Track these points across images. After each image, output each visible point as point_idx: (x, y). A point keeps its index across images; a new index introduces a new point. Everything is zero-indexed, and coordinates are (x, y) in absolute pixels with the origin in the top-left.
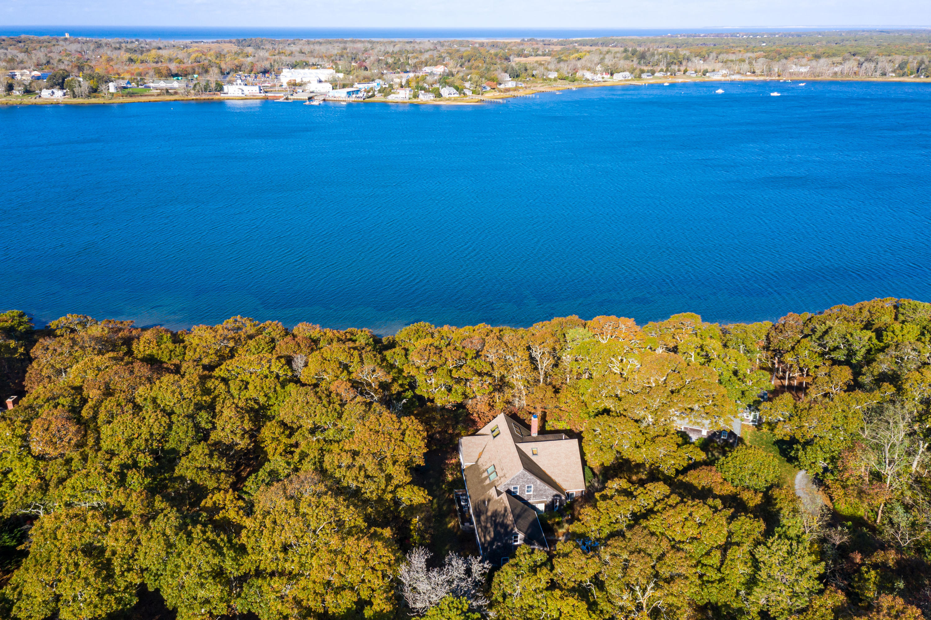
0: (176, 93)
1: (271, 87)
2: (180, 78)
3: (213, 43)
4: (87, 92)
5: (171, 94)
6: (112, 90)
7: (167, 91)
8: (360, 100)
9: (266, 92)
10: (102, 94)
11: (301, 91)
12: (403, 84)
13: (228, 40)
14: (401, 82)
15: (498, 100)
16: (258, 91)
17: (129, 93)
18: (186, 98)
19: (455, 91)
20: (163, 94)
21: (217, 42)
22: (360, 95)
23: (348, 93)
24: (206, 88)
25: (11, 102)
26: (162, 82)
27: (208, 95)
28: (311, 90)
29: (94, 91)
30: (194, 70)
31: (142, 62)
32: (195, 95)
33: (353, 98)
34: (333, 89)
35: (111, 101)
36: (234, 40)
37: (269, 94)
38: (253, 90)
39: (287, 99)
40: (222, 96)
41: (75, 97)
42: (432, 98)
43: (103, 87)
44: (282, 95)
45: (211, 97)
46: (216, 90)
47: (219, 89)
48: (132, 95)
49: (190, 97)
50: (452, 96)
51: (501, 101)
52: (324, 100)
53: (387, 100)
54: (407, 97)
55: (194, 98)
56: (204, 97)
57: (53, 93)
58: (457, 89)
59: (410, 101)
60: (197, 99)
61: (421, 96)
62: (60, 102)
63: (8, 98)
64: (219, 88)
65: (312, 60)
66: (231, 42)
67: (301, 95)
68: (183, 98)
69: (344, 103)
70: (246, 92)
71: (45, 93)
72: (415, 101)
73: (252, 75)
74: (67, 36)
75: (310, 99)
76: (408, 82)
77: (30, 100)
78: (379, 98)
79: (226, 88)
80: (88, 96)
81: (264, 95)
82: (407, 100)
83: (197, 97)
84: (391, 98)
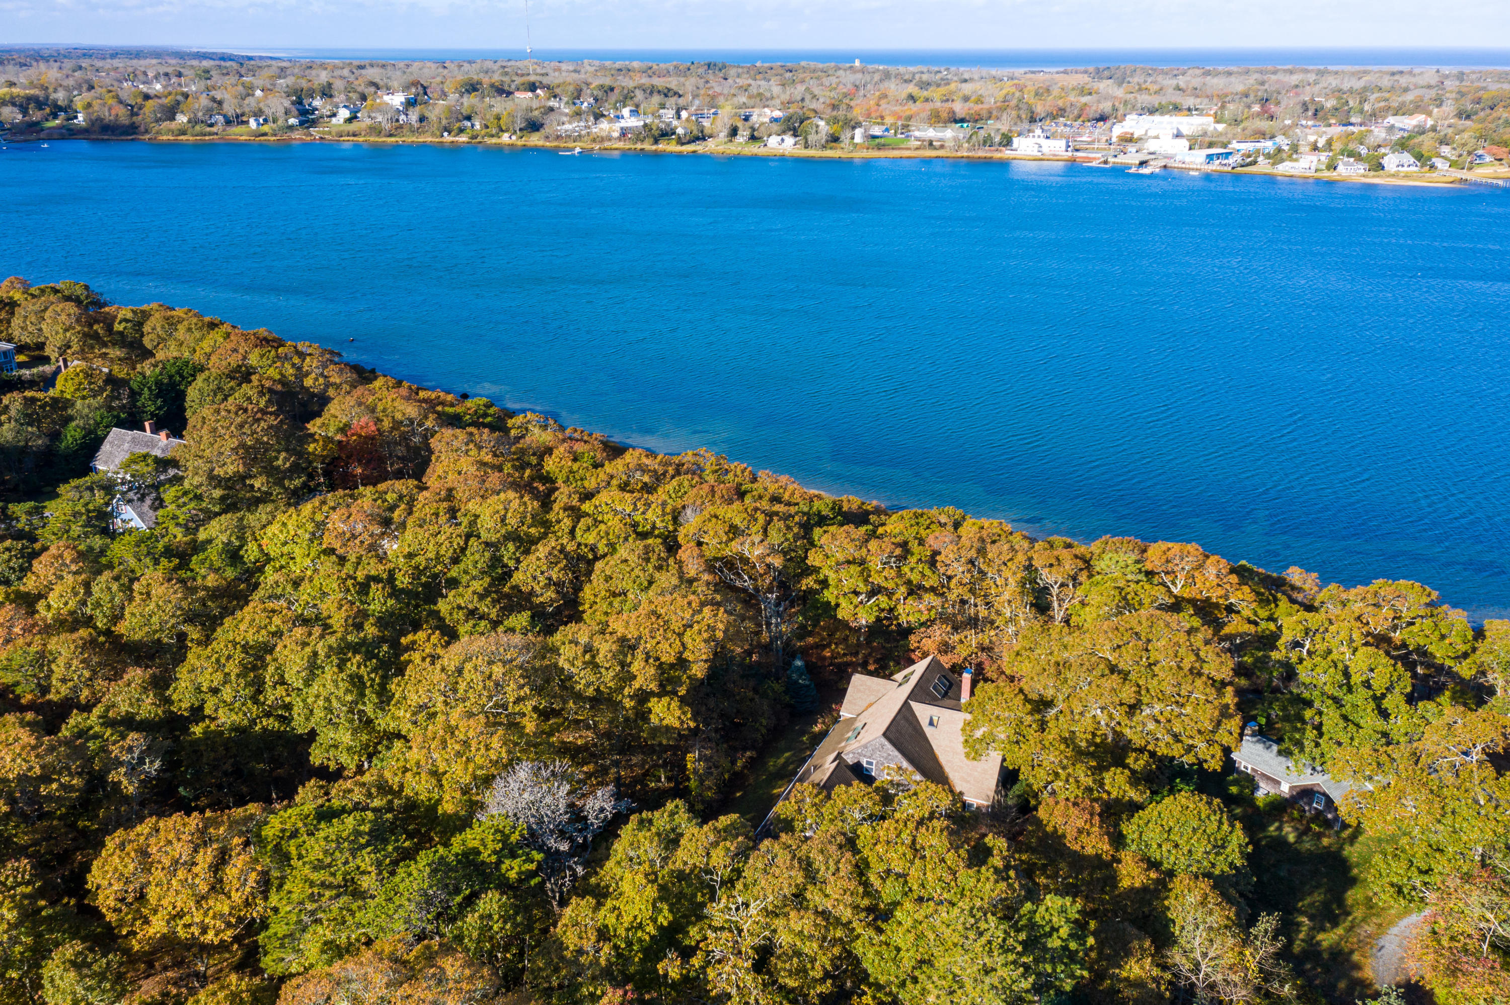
0: (942, 147)
1: (1089, 143)
2: (965, 125)
3: (1057, 73)
4: (823, 141)
5: (935, 149)
6: (858, 139)
7: (931, 143)
8: (1226, 169)
9: (1077, 150)
10: (842, 145)
11: (1134, 150)
12: (1320, 145)
13: (1082, 68)
14: (1316, 142)
15: (1495, 182)
16: (1064, 148)
17: (878, 144)
18: (954, 154)
19: (1412, 160)
20: (925, 148)
21: (1065, 72)
22: (1231, 161)
23: (1210, 157)
24: (987, 141)
25: (728, 152)
26: (931, 130)
27: (986, 151)
28: (1152, 150)
29: (835, 139)
30: (990, 113)
31: (927, 100)
32: (969, 150)
33: (1215, 166)
34: (1190, 149)
35: (850, 155)
36: (1091, 69)
37: (1079, 154)
38: (1057, 147)
39: (1106, 162)
40: (1007, 153)
41: (806, 148)
42: (1362, 171)
43: (845, 136)
44: (1099, 155)
45: (989, 155)
46: (1000, 144)
47: (1005, 142)
48: (880, 147)
49: (959, 154)
50: (1405, 169)
51: (1501, 183)
52: (1165, 167)
53: (1275, 171)
54: (1313, 168)
55: (965, 154)
56: (981, 154)
57: (783, 140)
58: (1419, 157)
59: (1319, 175)
60: (968, 157)
61: (1341, 168)
62: (787, 153)
63: (729, 145)
64: (1007, 141)
65: (1190, 102)
66: (1086, 72)
67: (1131, 158)
68: (949, 155)
69: (1196, 173)
70: (1045, 150)
71: (773, 141)
72: (1327, 175)
73: (1079, 122)
74: (857, 63)
75: (1143, 163)
76: (1329, 143)
77: (755, 149)
78: (1263, 166)
79: (1016, 141)
80: (824, 147)
81: (1070, 154)
82: (1311, 173)
83: (970, 154)
84: (1285, 168)
